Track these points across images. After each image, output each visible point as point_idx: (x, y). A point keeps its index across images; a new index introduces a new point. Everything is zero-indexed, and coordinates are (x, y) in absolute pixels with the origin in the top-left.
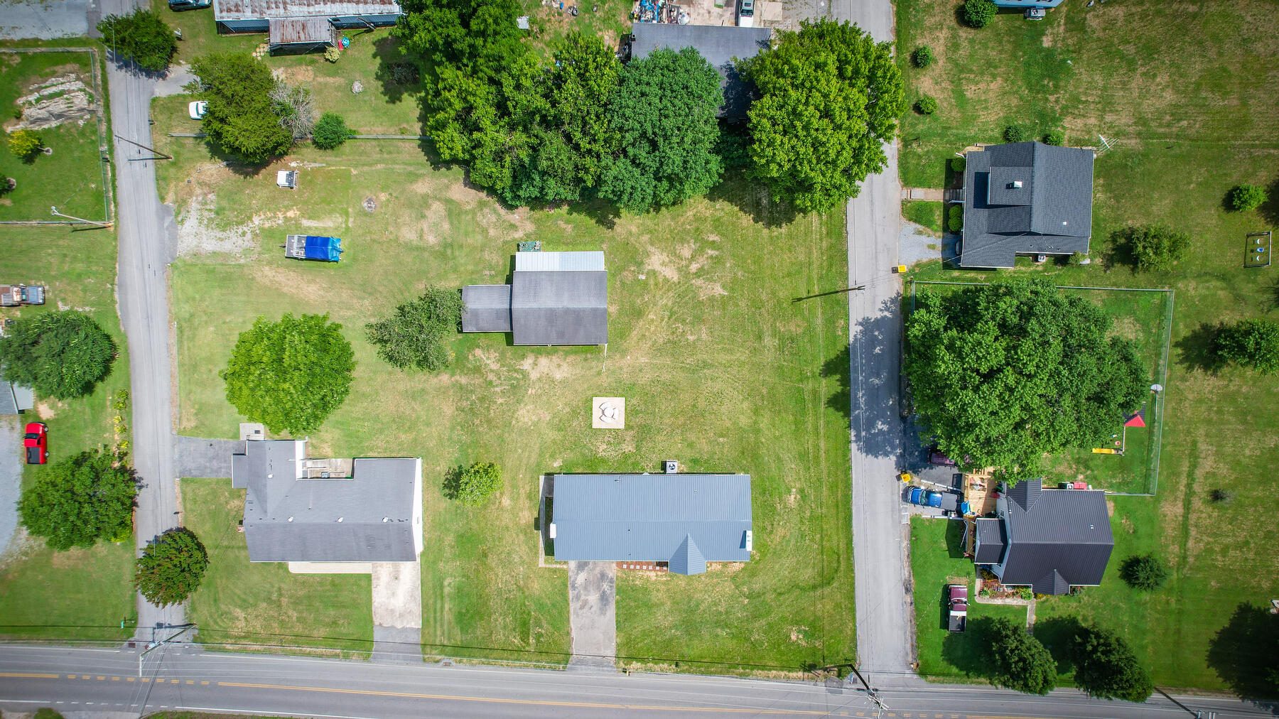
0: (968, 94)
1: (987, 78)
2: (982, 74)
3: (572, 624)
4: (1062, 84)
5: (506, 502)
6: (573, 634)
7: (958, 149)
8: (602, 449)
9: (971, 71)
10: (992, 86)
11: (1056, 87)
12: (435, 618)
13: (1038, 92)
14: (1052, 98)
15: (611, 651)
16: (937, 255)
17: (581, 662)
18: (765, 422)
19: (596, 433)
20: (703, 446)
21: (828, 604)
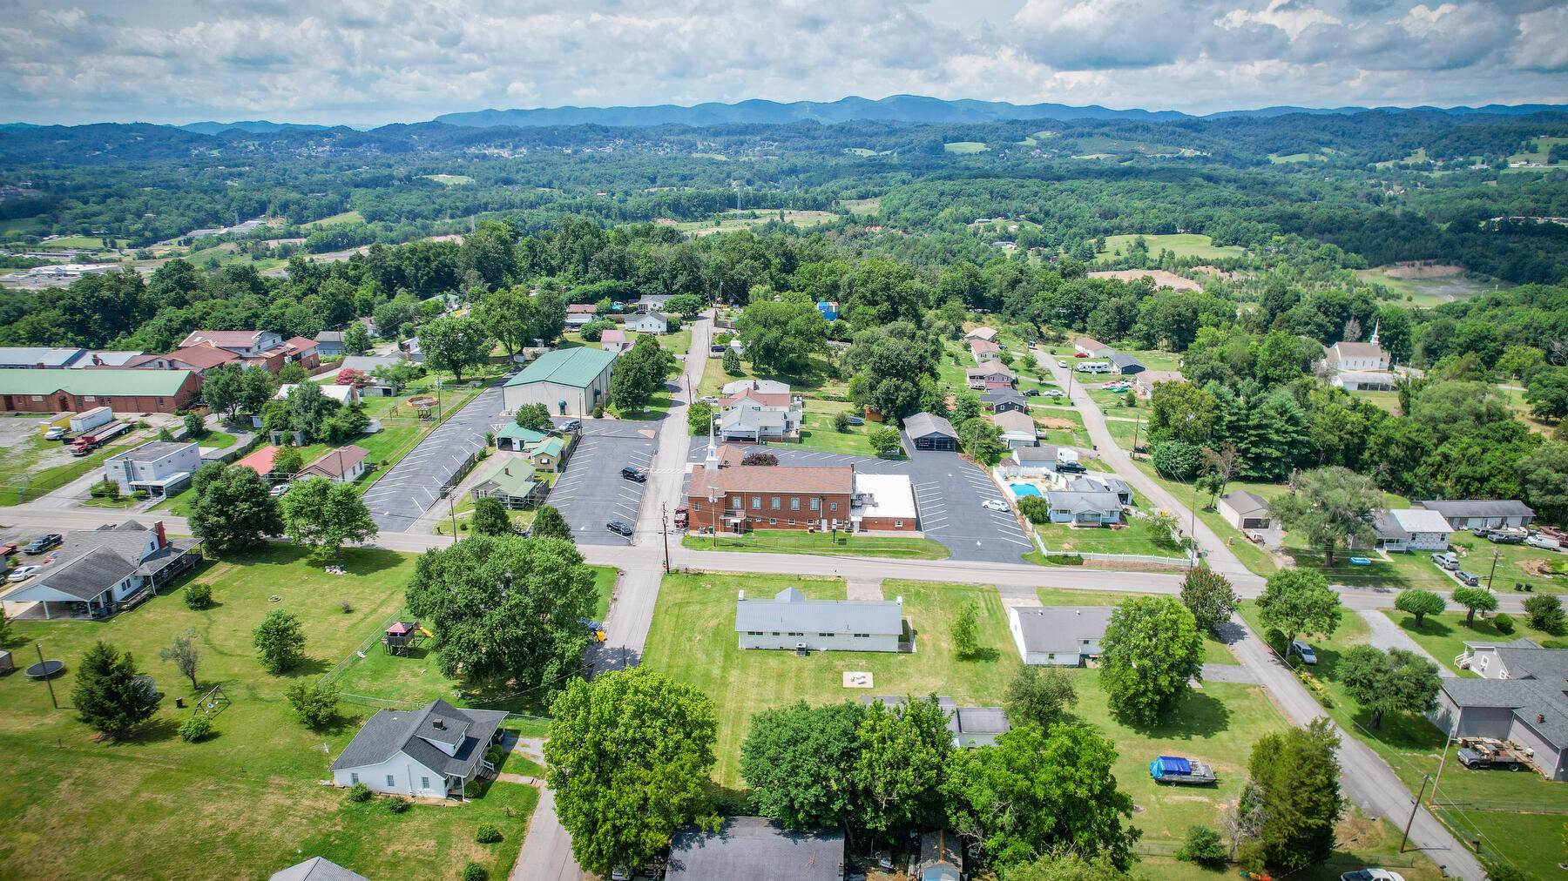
0: (433, 843)
1: (402, 855)
2: (406, 858)
3: (880, 594)
4: (320, 837)
5: (944, 645)
6: (879, 591)
7: (467, 805)
8: (863, 663)
9: (420, 861)
10: (400, 847)
11: (329, 836)
12: (990, 600)
13: (352, 835)
14: (339, 828)
15: (849, 585)
16: (521, 740)
17: (873, 581)
18: (716, 672)
19: (869, 670)
20: (773, 663)
21: (679, 596)
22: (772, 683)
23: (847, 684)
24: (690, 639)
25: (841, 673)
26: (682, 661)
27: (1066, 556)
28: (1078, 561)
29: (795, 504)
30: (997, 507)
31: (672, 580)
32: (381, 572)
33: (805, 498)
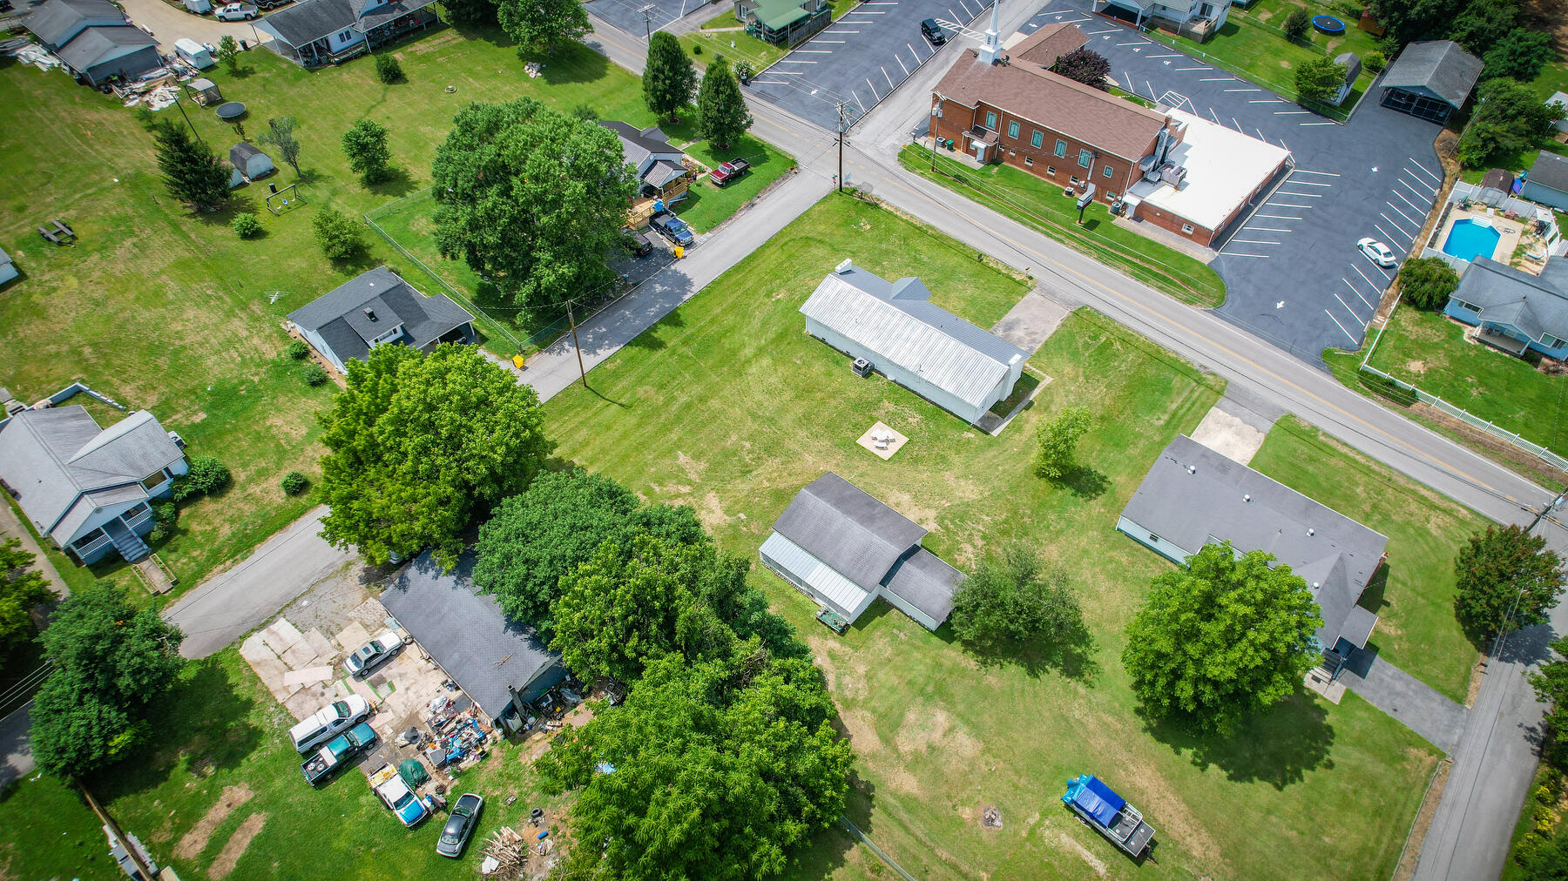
1: (274, 431)
2: (274, 437)
3: (1055, 329)
4: (236, 381)
6: (1059, 322)
8: (915, 419)
9: (278, 445)
10: (280, 423)
11: (243, 383)
12: (1193, 404)
13: (259, 391)
14: (256, 379)
15: (1033, 296)
17: (1067, 303)
18: (748, 352)
19: (909, 434)
20: (818, 368)
21: (821, 228)
22: (787, 396)
23: (865, 441)
24: (769, 295)
25: (873, 420)
26: (730, 320)
27: (1391, 384)
28: (1405, 400)
29: (1060, 150)
30: (1374, 255)
31: (836, 200)
32: (572, 85)
33: (1075, 145)
